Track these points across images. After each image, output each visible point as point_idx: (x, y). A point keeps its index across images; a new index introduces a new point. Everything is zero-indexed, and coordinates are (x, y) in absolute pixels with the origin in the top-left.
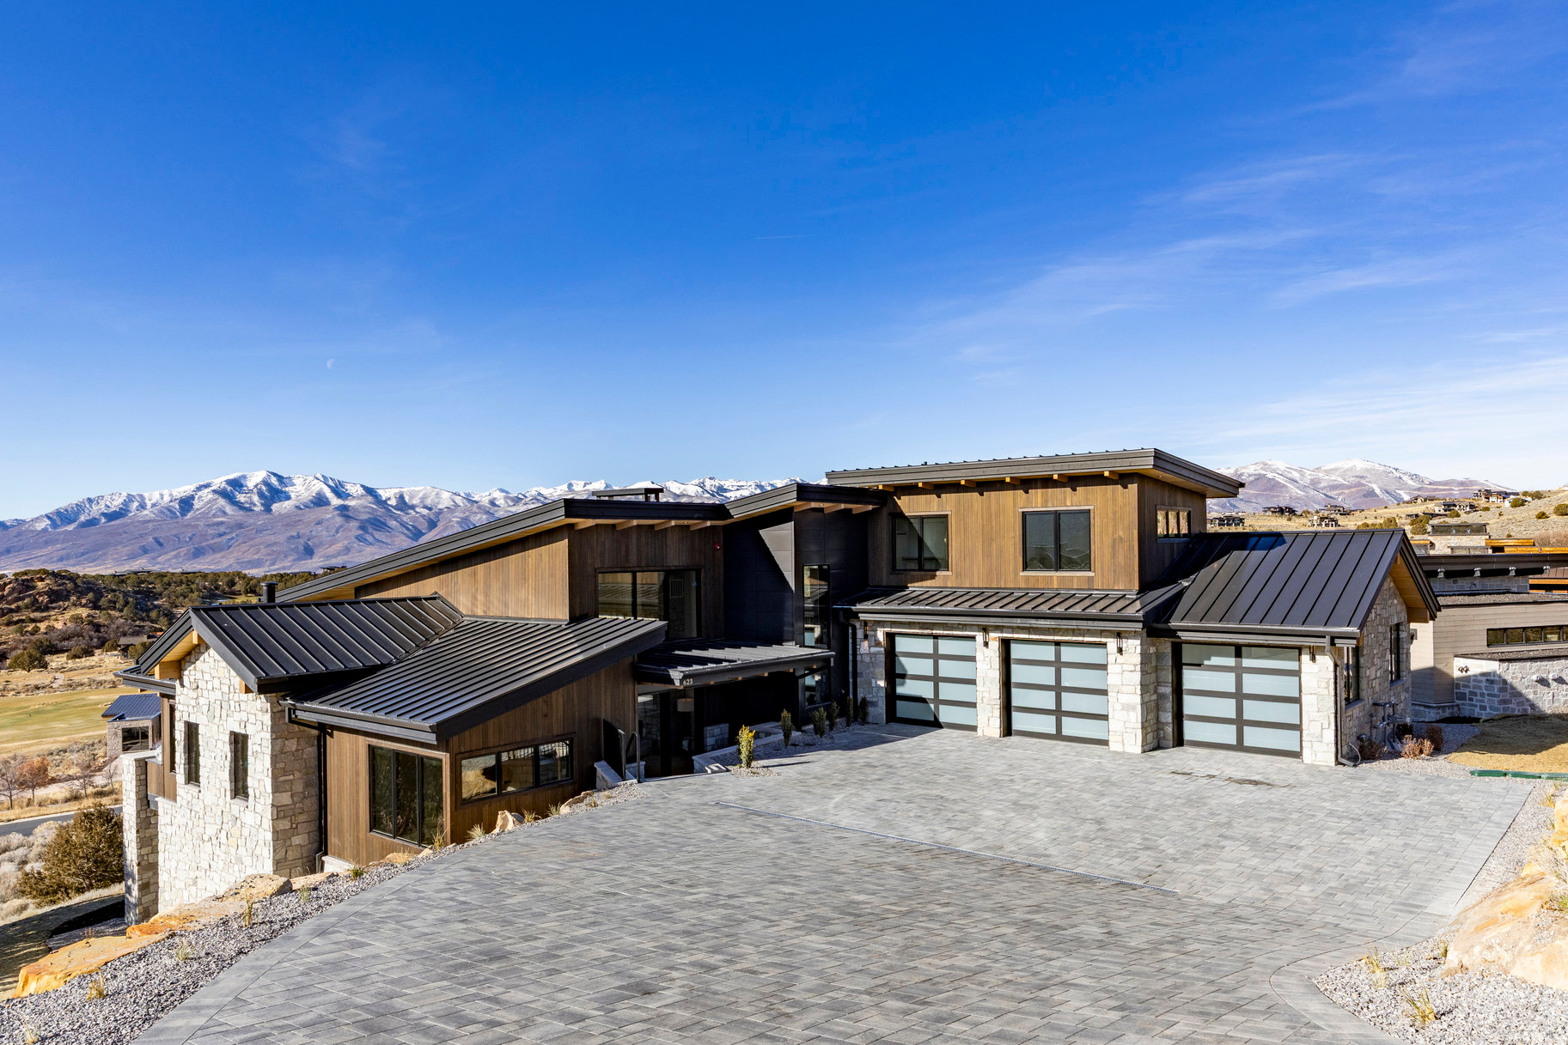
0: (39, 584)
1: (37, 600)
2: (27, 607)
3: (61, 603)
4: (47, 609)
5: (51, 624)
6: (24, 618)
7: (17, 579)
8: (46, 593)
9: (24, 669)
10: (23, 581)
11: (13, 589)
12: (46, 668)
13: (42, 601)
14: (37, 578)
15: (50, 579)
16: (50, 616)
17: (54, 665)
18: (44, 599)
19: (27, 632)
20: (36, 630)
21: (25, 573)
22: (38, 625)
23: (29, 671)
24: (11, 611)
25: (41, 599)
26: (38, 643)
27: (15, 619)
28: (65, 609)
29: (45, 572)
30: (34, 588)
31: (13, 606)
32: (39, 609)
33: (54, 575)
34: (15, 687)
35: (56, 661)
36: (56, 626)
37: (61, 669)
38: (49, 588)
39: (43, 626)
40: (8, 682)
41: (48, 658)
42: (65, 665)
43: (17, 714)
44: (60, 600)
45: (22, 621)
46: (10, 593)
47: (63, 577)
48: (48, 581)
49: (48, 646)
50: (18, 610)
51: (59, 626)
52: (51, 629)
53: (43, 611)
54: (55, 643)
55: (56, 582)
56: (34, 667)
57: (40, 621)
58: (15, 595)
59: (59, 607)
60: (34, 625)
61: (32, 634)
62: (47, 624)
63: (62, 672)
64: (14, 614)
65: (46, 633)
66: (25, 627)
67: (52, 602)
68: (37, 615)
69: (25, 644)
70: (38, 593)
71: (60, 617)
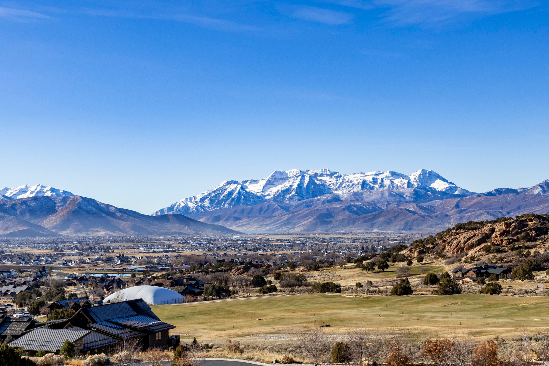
0: (530, 223)
1: (529, 234)
2: (523, 238)
3: (543, 236)
4: (535, 240)
5: (537, 250)
6: (521, 245)
7: (517, 220)
8: (534, 229)
9: (520, 279)
10: (521, 221)
11: (515, 226)
12: (533, 279)
13: (532, 235)
14: (529, 219)
15: (536, 220)
16: (536, 245)
17: (538, 278)
18: (533, 233)
19: (523, 255)
20: (528, 254)
21: (522, 216)
22: (530, 250)
23: (523, 281)
24: (514, 241)
25: (531, 233)
26: (529, 262)
27: (517, 246)
28: (545, 241)
29: (534, 215)
30: (527, 226)
31: (515, 238)
32: (529, 240)
33: (539, 217)
34: (514, 290)
35: (539, 275)
36: (540, 252)
37: (542, 281)
38: (536, 226)
39: (532, 251)
40: (510, 286)
41: (534, 273)
42: (545, 278)
43: (511, 308)
44: (543, 234)
45: (520, 247)
46: (513, 229)
47: (544, 219)
48: (535, 222)
49: (535, 265)
50: (518, 240)
51: (542, 252)
52: (537, 253)
53: (533, 241)
54: (539, 263)
55: (540, 222)
56: (526, 278)
57: (531, 248)
58: (516, 230)
59: (542, 239)
60: (527, 250)
61: (526, 257)
62: (535, 250)
63: (542, 283)
64: (516, 243)
65: (534, 257)
66: (522, 252)
67: (537, 235)
68: (529, 244)
69: (522, 263)
70: (530, 229)
71: (542, 246)
